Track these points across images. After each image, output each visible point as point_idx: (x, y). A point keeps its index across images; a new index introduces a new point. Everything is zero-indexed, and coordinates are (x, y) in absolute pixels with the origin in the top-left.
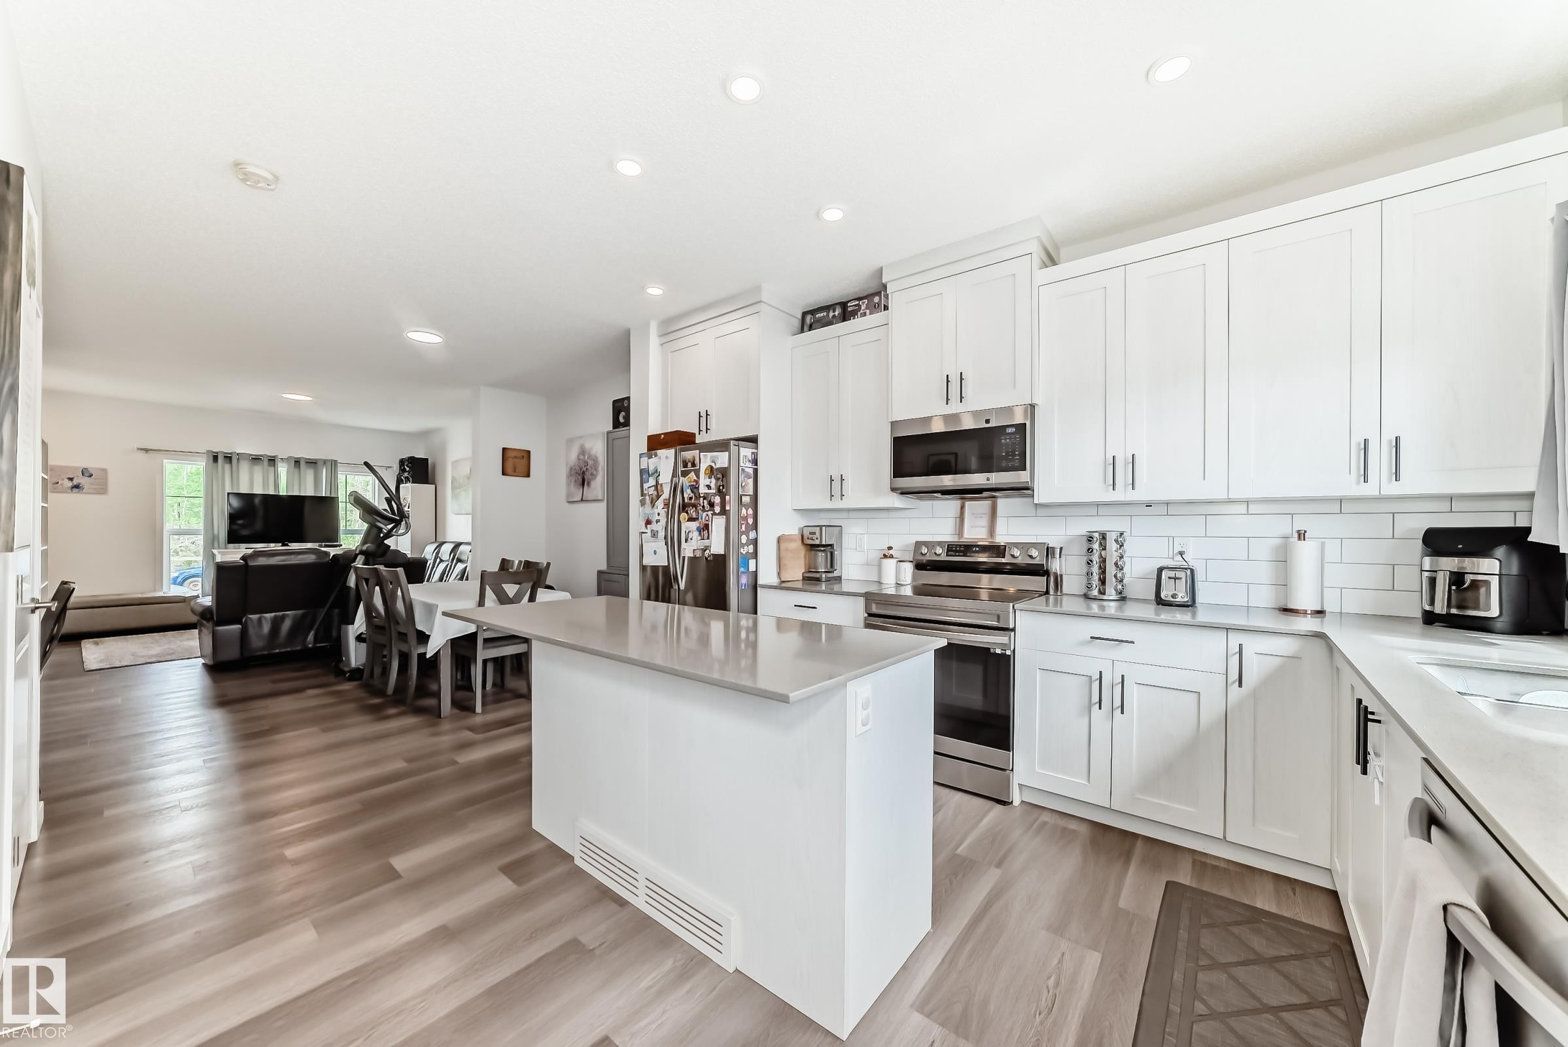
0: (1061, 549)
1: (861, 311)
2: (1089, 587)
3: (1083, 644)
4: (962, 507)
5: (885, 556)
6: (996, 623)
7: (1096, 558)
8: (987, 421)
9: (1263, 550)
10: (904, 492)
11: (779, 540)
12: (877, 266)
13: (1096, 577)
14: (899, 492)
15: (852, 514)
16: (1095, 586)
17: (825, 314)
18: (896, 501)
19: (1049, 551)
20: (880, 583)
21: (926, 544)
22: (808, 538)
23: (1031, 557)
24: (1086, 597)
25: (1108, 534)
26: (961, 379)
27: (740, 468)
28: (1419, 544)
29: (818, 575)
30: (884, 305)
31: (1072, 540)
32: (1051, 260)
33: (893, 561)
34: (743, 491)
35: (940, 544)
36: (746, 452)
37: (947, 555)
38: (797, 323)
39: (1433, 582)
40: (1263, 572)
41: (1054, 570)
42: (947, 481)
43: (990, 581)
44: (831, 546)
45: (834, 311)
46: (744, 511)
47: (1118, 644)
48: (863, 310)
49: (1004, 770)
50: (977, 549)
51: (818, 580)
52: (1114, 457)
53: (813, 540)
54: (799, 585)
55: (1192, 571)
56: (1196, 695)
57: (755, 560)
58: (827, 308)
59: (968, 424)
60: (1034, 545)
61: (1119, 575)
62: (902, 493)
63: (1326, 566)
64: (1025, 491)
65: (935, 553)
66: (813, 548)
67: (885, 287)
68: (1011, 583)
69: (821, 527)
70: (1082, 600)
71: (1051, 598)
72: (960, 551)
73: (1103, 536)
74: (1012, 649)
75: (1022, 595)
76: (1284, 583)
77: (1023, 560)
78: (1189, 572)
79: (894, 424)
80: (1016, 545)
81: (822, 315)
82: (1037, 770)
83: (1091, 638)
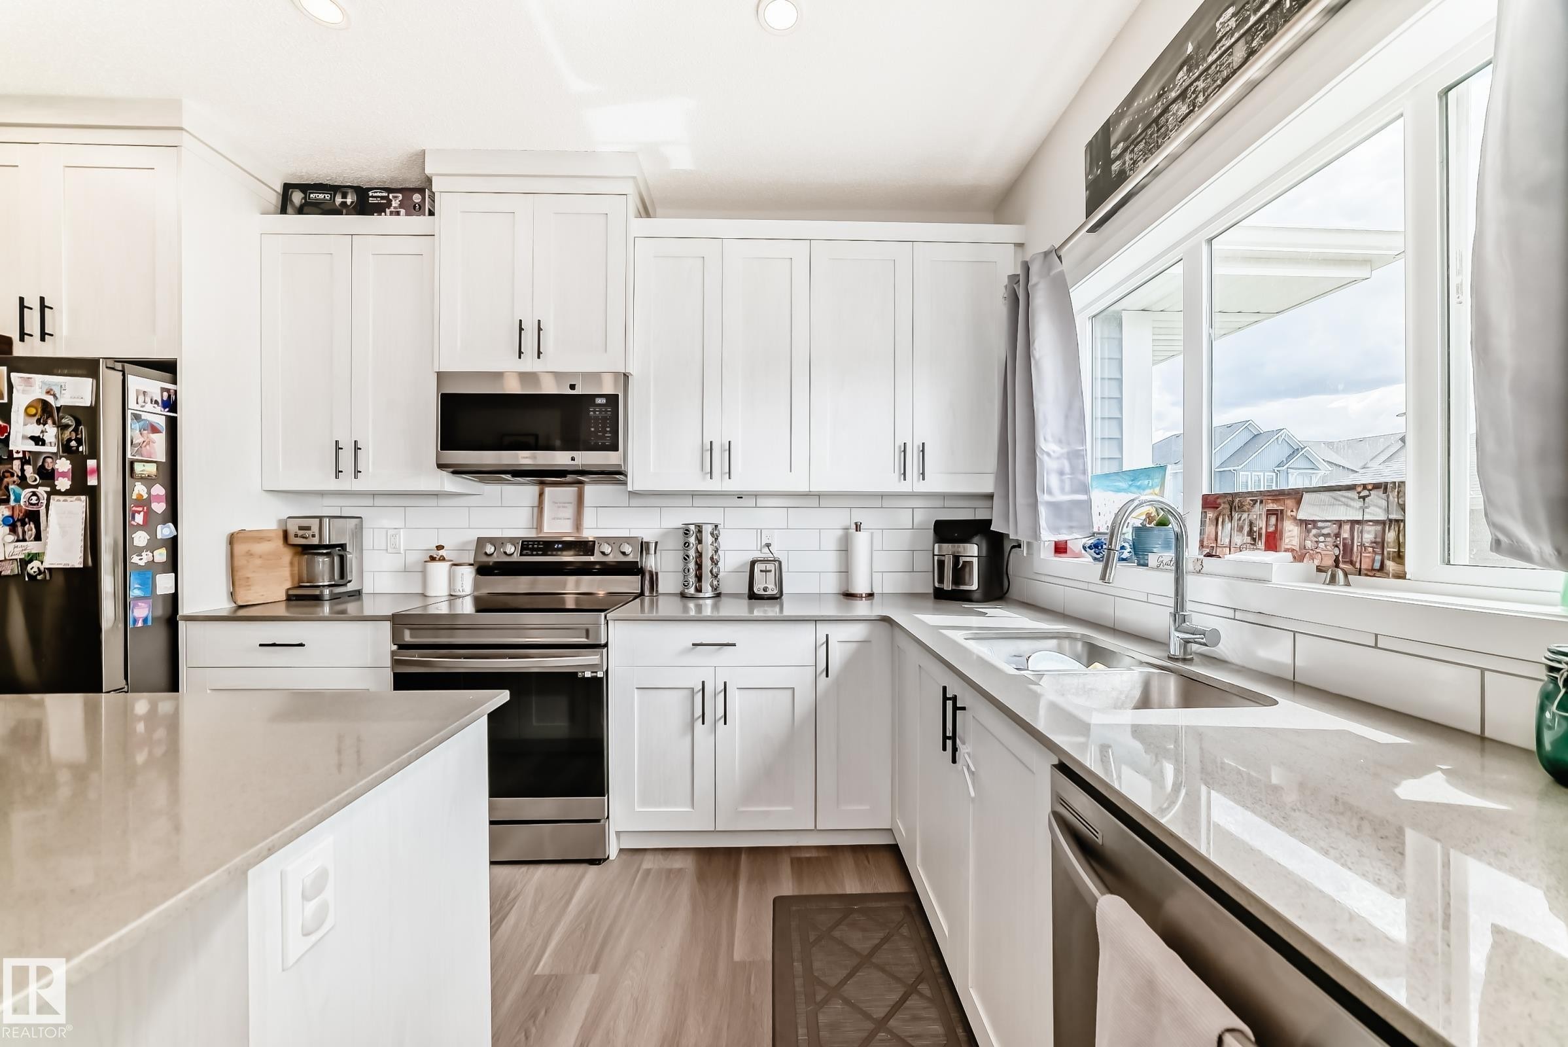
0: (656, 543)
1: (392, 209)
2: (686, 585)
3: (685, 652)
4: (541, 494)
5: (433, 559)
6: (586, 640)
7: (692, 553)
8: (572, 387)
9: (831, 540)
10: (459, 471)
11: (232, 539)
12: (419, 148)
13: (692, 573)
14: (451, 470)
15: (379, 501)
16: (691, 583)
17: (328, 197)
18: (448, 483)
19: (644, 547)
20: (424, 595)
21: (492, 541)
22: (296, 536)
23: (624, 553)
24: (683, 595)
25: (704, 527)
26: (540, 329)
27: (129, 413)
28: (931, 533)
29: (317, 592)
30: (429, 209)
31: (668, 533)
32: (646, 211)
33: (444, 566)
34: (139, 452)
35: (512, 541)
36: (150, 386)
37: (521, 555)
38: (274, 199)
39: (941, 564)
40: (830, 561)
41: (649, 568)
42: (525, 458)
43: (577, 584)
44: (343, 547)
45: (344, 196)
46: (140, 489)
47: (719, 649)
48: (395, 208)
49: (597, 820)
50: (560, 546)
51: (318, 598)
52: (711, 442)
53: (306, 538)
54: (281, 610)
55: (780, 563)
56: (790, 692)
57: (174, 574)
58: (333, 189)
59: (549, 387)
60: (628, 540)
61: (715, 570)
62: (454, 473)
63: (874, 553)
64: (617, 476)
65: (505, 553)
66: (307, 550)
67: (429, 180)
68: (599, 585)
69: (321, 518)
70: (678, 599)
71: (647, 600)
72: (538, 549)
73: (699, 529)
74: (605, 669)
75: (615, 600)
76: (846, 571)
77: (615, 557)
78: (777, 564)
79: (440, 375)
80: (607, 540)
81: (321, 196)
82: (637, 809)
83: (694, 645)
